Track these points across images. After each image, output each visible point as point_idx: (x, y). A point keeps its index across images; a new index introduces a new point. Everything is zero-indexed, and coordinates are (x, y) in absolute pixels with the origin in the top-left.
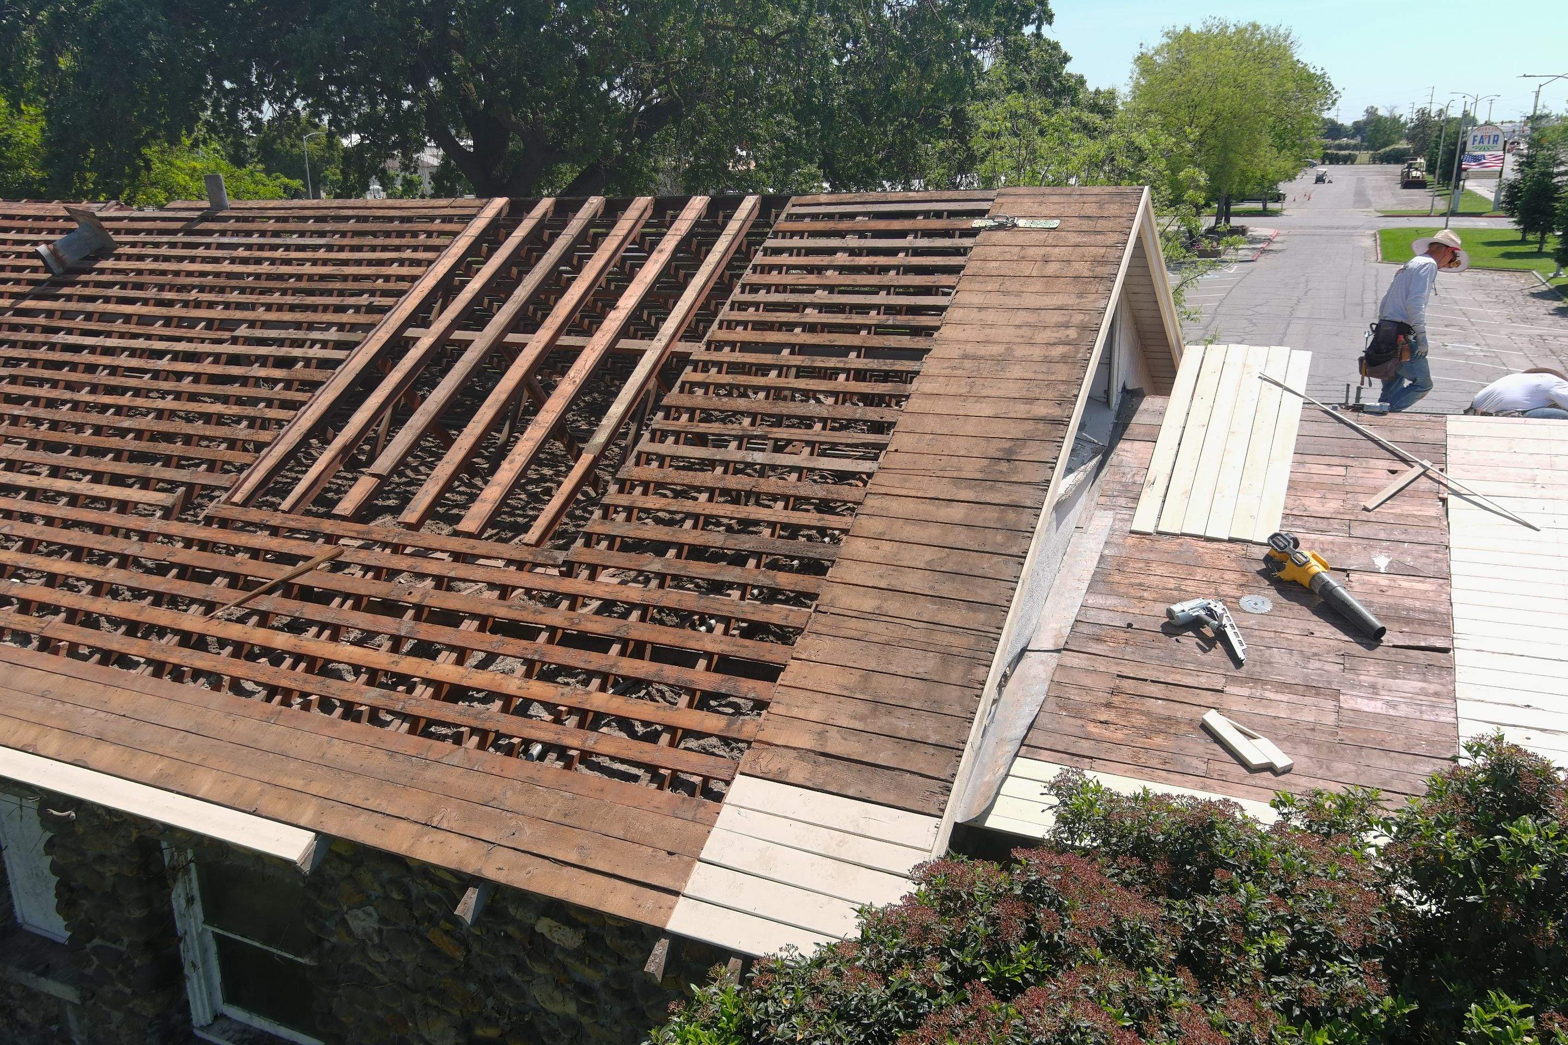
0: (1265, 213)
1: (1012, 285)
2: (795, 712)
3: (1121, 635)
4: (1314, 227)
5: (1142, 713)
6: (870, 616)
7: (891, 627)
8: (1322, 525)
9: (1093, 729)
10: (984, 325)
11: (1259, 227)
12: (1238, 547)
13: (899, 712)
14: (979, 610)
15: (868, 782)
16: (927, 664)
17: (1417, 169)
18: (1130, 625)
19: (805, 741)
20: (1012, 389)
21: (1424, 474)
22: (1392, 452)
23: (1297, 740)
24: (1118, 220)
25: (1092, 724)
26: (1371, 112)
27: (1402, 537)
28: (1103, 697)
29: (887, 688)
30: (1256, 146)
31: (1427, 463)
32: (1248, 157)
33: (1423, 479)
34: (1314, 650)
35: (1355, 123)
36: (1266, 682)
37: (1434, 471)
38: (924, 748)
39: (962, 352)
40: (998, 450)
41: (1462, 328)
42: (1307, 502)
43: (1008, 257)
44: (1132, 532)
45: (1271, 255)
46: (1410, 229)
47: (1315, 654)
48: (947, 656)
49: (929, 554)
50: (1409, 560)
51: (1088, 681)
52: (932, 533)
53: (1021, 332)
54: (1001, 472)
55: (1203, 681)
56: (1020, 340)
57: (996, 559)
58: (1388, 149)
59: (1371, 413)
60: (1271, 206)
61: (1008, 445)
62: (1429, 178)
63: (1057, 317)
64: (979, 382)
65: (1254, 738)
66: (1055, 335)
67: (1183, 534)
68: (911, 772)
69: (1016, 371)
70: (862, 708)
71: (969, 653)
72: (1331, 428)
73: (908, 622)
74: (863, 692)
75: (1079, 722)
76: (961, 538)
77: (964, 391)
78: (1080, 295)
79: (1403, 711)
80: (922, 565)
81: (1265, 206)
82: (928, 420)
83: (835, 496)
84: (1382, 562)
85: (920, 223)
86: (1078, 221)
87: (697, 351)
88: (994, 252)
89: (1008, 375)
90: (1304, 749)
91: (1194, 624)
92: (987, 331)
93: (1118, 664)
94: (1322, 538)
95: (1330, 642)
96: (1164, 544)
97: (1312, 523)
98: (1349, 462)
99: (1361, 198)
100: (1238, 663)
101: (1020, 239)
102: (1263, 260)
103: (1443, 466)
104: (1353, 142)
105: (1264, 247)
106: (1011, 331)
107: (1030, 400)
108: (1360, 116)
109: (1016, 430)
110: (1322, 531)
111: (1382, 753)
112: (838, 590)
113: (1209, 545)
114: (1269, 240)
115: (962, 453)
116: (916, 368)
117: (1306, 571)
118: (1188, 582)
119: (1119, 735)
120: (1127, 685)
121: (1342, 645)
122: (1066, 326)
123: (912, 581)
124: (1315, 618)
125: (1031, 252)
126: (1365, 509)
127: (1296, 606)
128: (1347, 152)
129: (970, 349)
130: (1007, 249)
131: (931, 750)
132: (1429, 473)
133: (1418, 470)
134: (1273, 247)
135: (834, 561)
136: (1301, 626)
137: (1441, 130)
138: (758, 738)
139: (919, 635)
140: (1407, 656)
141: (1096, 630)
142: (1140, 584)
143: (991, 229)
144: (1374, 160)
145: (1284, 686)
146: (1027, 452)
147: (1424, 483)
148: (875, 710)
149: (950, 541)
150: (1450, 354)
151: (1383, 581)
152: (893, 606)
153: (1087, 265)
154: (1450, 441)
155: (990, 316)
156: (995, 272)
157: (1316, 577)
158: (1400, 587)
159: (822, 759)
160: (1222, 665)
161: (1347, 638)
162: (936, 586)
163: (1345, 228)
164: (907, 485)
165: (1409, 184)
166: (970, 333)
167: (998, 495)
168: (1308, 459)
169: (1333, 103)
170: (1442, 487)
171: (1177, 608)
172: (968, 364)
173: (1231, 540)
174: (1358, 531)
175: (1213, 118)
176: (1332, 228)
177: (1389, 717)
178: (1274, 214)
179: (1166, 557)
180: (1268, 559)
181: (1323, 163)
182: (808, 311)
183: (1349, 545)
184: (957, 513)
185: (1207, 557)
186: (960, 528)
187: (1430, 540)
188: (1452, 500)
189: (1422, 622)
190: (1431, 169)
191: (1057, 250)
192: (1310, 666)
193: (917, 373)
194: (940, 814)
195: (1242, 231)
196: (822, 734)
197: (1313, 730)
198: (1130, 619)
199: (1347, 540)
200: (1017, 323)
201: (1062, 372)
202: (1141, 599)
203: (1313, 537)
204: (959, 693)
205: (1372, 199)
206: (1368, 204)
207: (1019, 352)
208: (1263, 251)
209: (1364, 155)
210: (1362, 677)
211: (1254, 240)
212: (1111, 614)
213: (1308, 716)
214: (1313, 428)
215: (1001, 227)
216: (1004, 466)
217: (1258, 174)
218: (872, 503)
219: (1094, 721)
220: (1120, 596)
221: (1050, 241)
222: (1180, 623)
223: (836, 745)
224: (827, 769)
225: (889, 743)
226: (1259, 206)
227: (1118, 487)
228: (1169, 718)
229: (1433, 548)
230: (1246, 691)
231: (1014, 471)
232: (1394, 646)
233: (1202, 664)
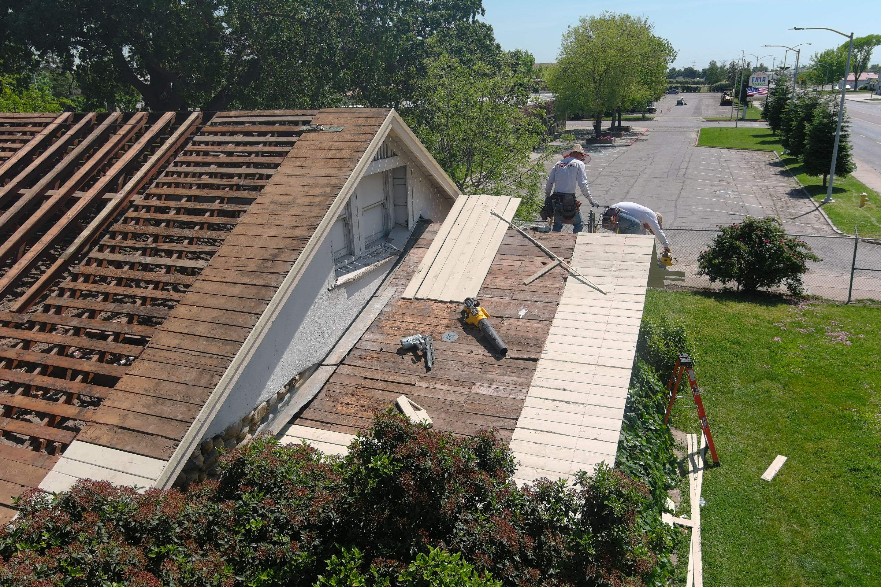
0: (644, 119)
1: (308, 163)
2: (116, 404)
3: (375, 355)
4: (668, 127)
5: (368, 398)
6: (173, 349)
7: (181, 355)
8: (499, 293)
9: (339, 407)
10: (288, 185)
11: (637, 127)
12: (453, 305)
13: (169, 403)
14: (228, 344)
15: (139, 443)
16: (190, 376)
17: (728, 95)
18: (381, 350)
19: (114, 420)
20: (288, 221)
21: (559, 264)
22: (546, 253)
23: (442, 410)
24: (372, 127)
25: (340, 405)
26: (713, 64)
27: (538, 299)
28: (351, 389)
29: (167, 389)
30: (630, 82)
31: (561, 259)
32: (626, 89)
33: (558, 267)
34: (470, 361)
35: (703, 70)
36: (438, 379)
37: (564, 264)
38: (173, 423)
39: (271, 200)
40: (270, 255)
41: (728, 182)
42: (496, 280)
43: (312, 147)
44: (403, 298)
45: (641, 142)
46: (717, 128)
47: (470, 364)
48: (203, 370)
49: (215, 313)
50: (536, 312)
51: (347, 381)
52: (220, 302)
53: (304, 189)
54: (267, 267)
55: (407, 380)
56: (302, 193)
57: (248, 315)
58: (717, 84)
59: (541, 232)
60: (647, 115)
61: (275, 252)
62: (736, 100)
63: (324, 181)
64: (273, 217)
65: (419, 410)
66: (321, 191)
67: (428, 299)
68: (162, 436)
69: (294, 211)
70: (150, 400)
71: (215, 369)
72: (519, 240)
73: (190, 352)
74: (154, 392)
75: (334, 404)
76: (234, 304)
77: (264, 222)
78: (340, 169)
79: (502, 393)
80: (209, 320)
81: (643, 115)
82: (241, 238)
83: (180, 282)
84: (522, 313)
85: (277, 128)
86: (352, 127)
87: (138, 199)
88: (306, 144)
89: (289, 213)
90: (443, 416)
91: (413, 348)
92: (288, 188)
93: (366, 371)
94: (498, 300)
95: (480, 357)
96: (417, 305)
97: (495, 292)
98: (523, 258)
99: (697, 111)
100: (428, 369)
101: (321, 137)
102: (635, 146)
103: (569, 260)
104: (702, 80)
105: (638, 137)
106: (299, 188)
107: (295, 227)
108: (707, 66)
109: (282, 244)
110: (499, 297)
111: (481, 416)
112: (163, 334)
113: (439, 305)
114: (641, 134)
115: (251, 257)
116: (245, 209)
117: (476, 318)
118: (421, 325)
119: (351, 411)
120: (367, 383)
121: (485, 358)
122: (326, 186)
123: (202, 329)
124: (478, 344)
125: (324, 144)
126: (525, 284)
127: (470, 337)
128: (696, 86)
129: (275, 198)
130: (313, 143)
131: (176, 423)
132: (562, 264)
133: (556, 262)
134: (643, 138)
135: (165, 318)
136: (468, 348)
137: (741, 74)
138: (92, 419)
139: (193, 359)
140: (515, 363)
141: (363, 353)
142: (396, 327)
143: (309, 131)
144: (710, 90)
145: (448, 381)
146: (282, 257)
147: (558, 270)
148: (157, 402)
149: (228, 307)
150: (717, 196)
151: (519, 323)
152: (187, 343)
153: (349, 152)
154: (577, 247)
155: (292, 180)
156: (303, 156)
157: (481, 321)
158: (526, 326)
159: (120, 430)
160: (420, 371)
161: (489, 354)
162: (212, 332)
163: (684, 127)
164: (218, 275)
165: (725, 103)
166: (279, 190)
167: (260, 280)
168: (504, 257)
169: (675, 59)
170: (566, 272)
171: (404, 340)
172: (272, 207)
173: (451, 302)
174: (517, 296)
175: (606, 67)
176: (677, 127)
177: (493, 397)
178: (649, 119)
179: (416, 312)
180: (463, 312)
181: (683, 92)
182: (203, 177)
183: (509, 303)
184: (237, 290)
185: (435, 312)
186: (235, 299)
187: (551, 300)
188: (570, 278)
189: (529, 345)
190: (736, 95)
191: (337, 144)
192: (465, 370)
193: (245, 212)
194: (168, 459)
195: (627, 129)
196: (124, 417)
197: (452, 405)
198: (383, 346)
199: (510, 301)
200: (304, 184)
201: (316, 211)
202: (393, 335)
203: (493, 299)
204: (201, 391)
205: (703, 112)
206: (701, 114)
207: (299, 200)
208: (636, 140)
209: (705, 88)
210: (488, 376)
211: (635, 134)
212: (374, 344)
213: (452, 397)
214: (511, 240)
215: (314, 130)
216: (269, 264)
217: (631, 98)
218: (197, 285)
219: (342, 403)
220: (383, 333)
221: (336, 139)
222: (406, 347)
223: (130, 423)
224: (120, 436)
225: (155, 420)
226: (640, 115)
227: (404, 273)
228: (381, 400)
229: (551, 304)
230: (425, 385)
231: (273, 267)
232: (511, 358)
233: (410, 370)
